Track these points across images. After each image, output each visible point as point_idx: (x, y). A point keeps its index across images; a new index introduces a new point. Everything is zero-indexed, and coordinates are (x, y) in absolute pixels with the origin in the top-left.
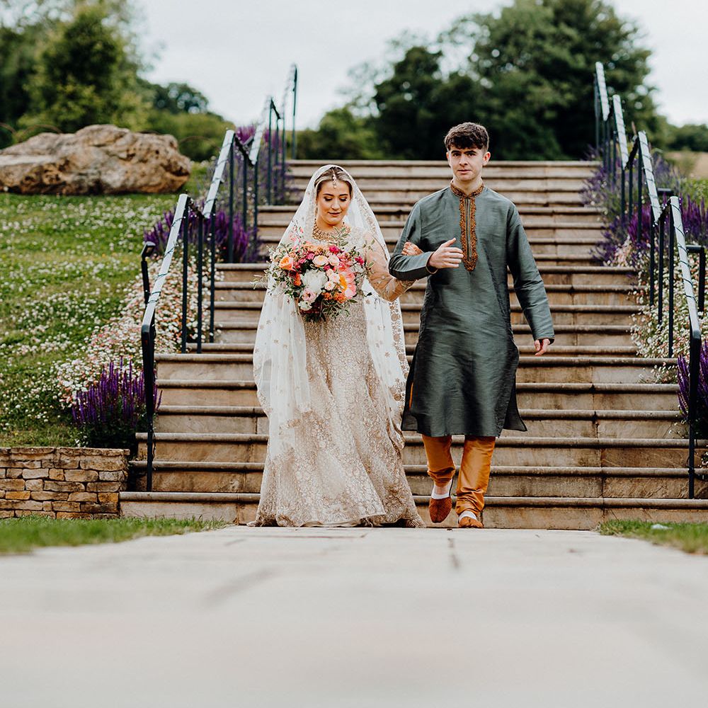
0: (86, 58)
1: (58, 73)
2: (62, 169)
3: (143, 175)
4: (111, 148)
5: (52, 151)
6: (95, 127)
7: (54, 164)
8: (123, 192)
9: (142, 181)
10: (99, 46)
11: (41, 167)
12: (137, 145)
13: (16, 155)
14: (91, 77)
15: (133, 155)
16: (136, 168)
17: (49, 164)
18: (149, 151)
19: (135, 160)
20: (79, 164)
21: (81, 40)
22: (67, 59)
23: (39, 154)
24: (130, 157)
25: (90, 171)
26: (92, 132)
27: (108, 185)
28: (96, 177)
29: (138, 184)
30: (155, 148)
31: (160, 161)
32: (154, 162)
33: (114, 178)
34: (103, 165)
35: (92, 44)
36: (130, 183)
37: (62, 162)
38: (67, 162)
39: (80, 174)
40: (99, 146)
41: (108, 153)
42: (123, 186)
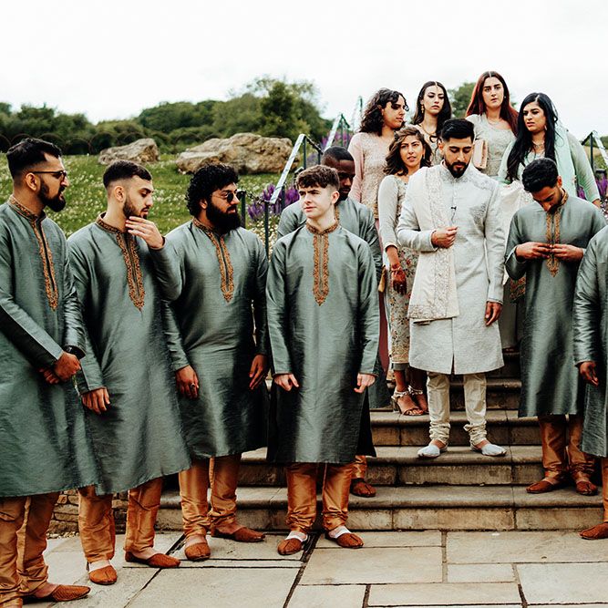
0: (279, 104)
1: (267, 111)
2: (221, 160)
3: (271, 162)
4: (250, 147)
5: (216, 149)
6: (240, 134)
7: (216, 157)
8: (259, 172)
9: (270, 166)
10: (284, 99)
11: (208, 159)
12: (266, 144)
13: (195, 152)
14: (282, 113)
15: (264, 151)
16: (266, 158)
17: (214, 157)
18: (273, 148)
19: (265, 154)
20: (231, 157)
21: (277, 96)
22: (272, 105)
23: (209, 151)
24: (262, 152)
25: (238, 161)
26: (239, 137)
27: (250, 169)
28: (242, 164)
29: (268, 167)
30: (277, 146)
31: (281, 154)
32: (277, 154)
33: (254, 164)
34: (246, 157)
35: (281, 99)
36: (263, 167)
37: (221, 156)
38: (224, 156)
39: (233, 163)
40: (243, 146)
41: (248, 149)
42: (259, 169)
